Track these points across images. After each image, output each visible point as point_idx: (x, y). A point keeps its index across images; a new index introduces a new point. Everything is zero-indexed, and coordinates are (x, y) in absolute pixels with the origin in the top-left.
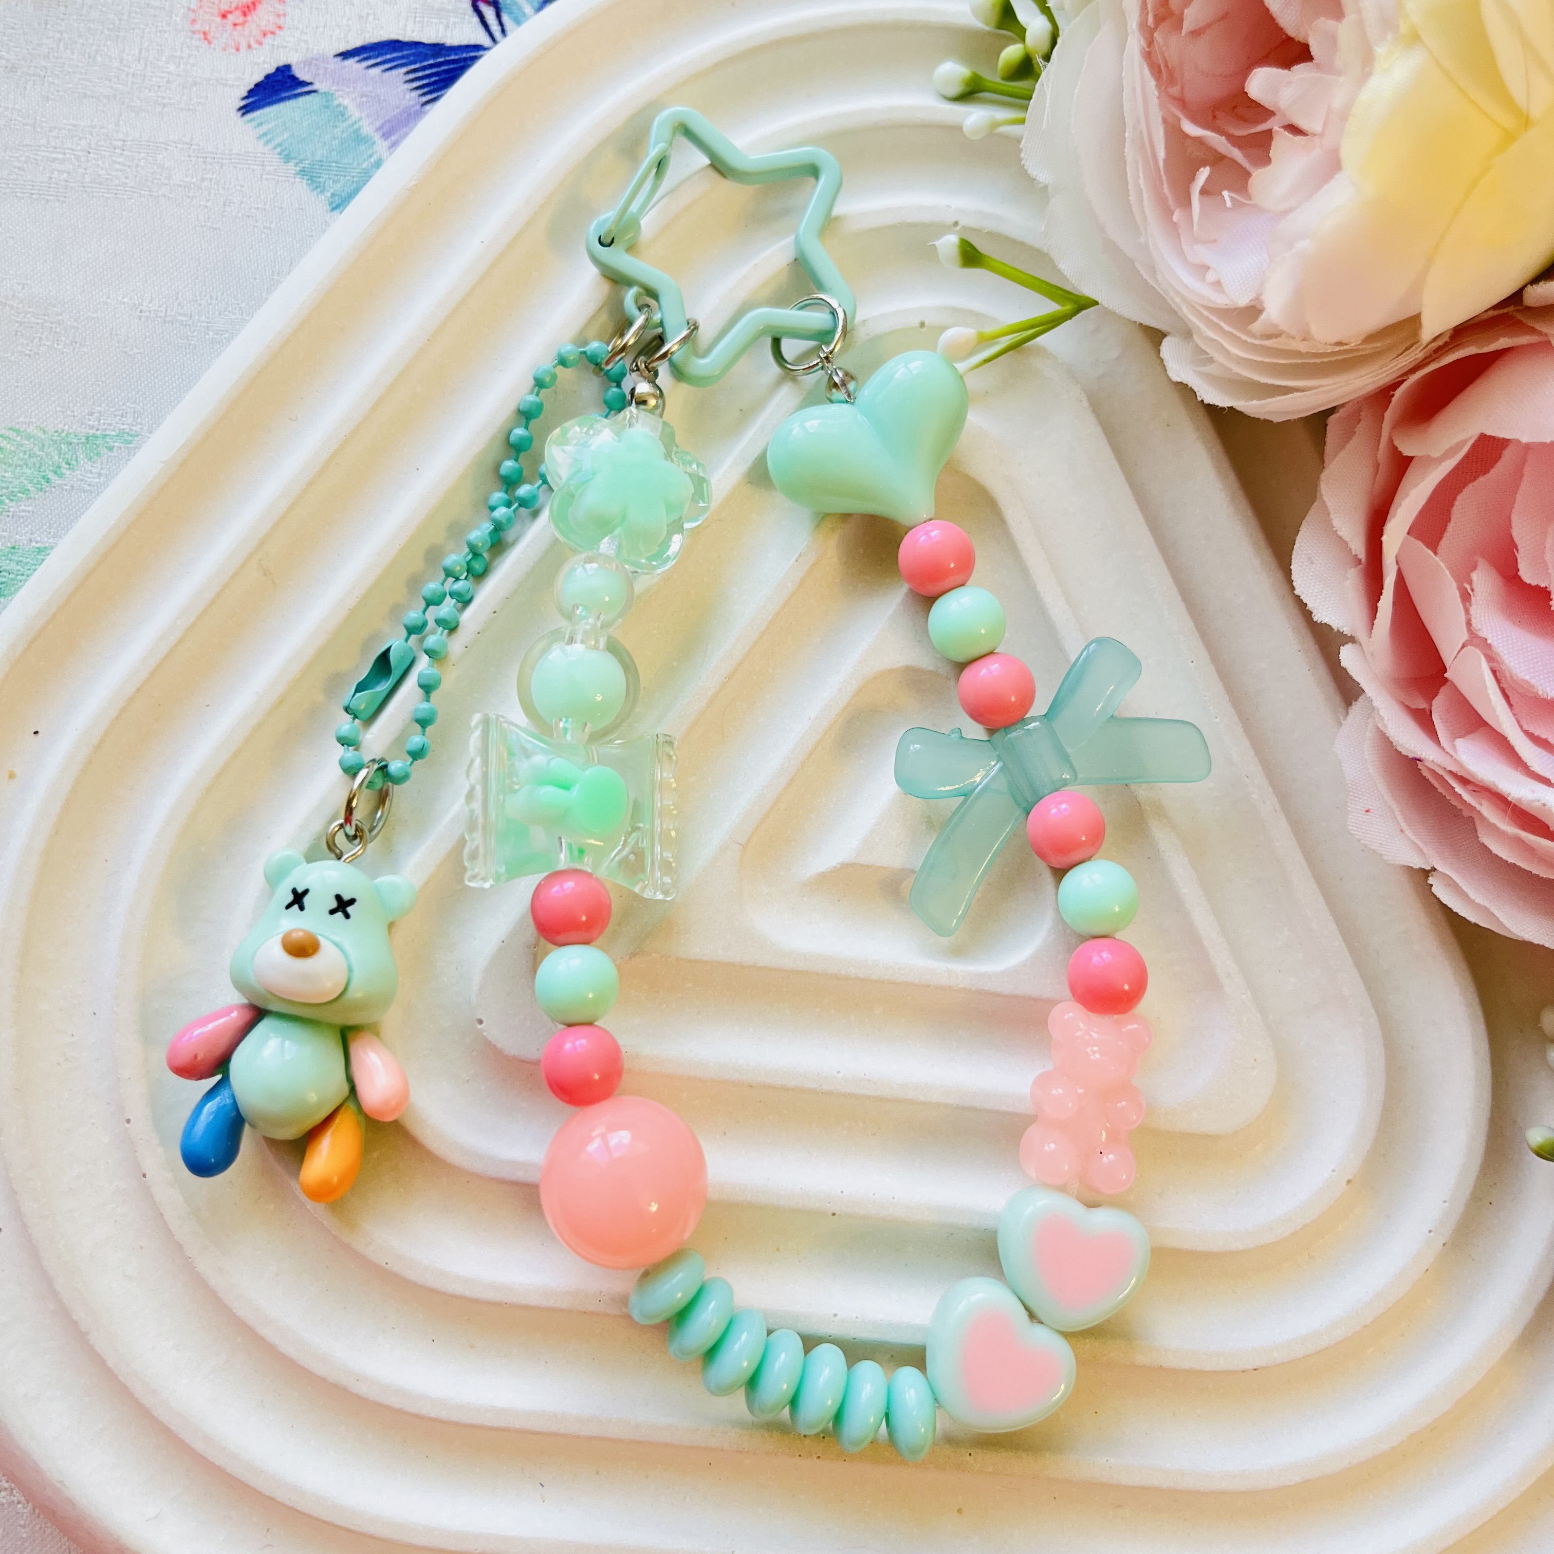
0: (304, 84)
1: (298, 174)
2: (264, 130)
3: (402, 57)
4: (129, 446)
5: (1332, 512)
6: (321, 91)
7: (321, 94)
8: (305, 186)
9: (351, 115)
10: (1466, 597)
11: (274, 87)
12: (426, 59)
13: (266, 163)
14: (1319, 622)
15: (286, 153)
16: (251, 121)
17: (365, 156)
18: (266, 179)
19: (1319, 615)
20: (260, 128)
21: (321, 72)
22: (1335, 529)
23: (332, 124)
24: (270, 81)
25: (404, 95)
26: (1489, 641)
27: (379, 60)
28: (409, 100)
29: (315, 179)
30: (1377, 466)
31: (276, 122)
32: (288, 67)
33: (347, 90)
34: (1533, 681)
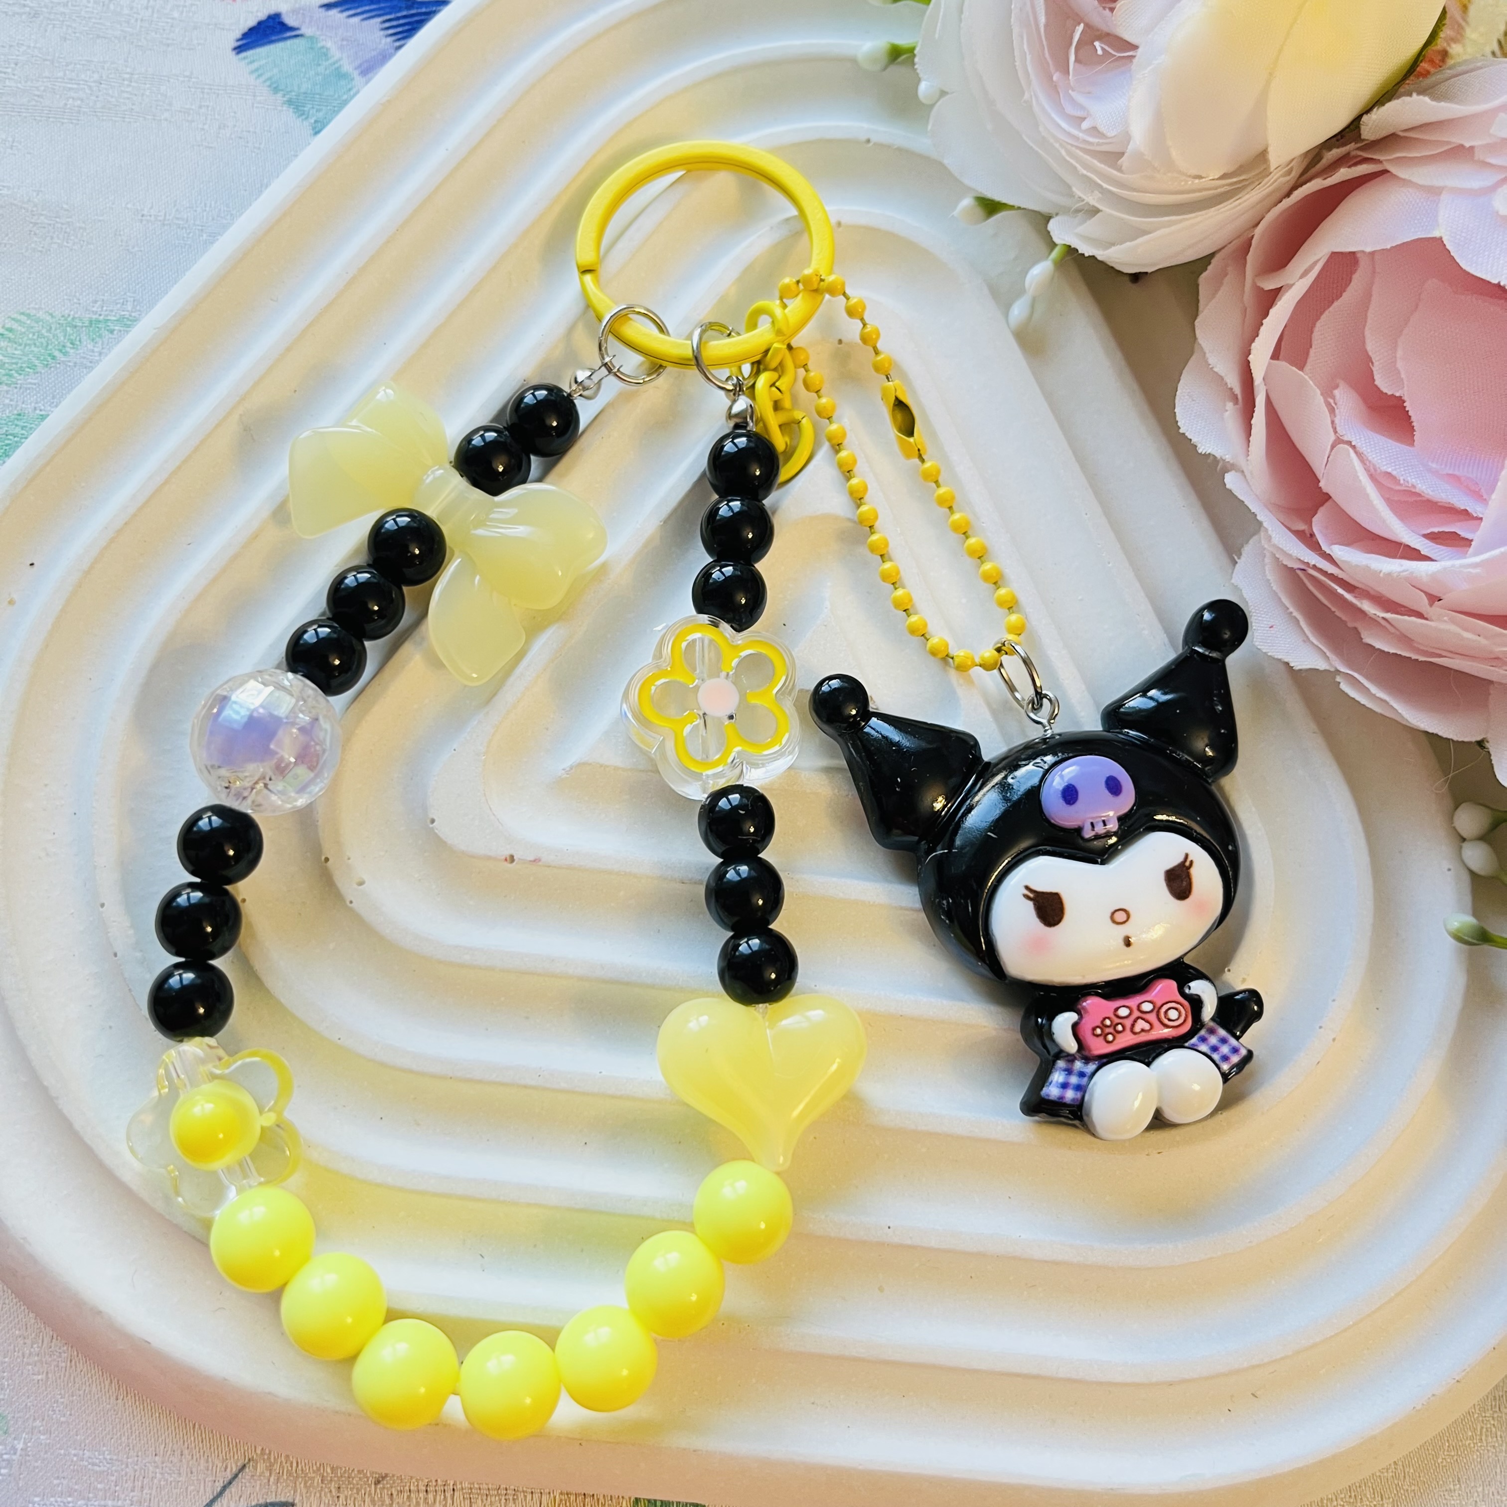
0: (292, 29)
2: (255, 67)
3: (382, 10)
5: (1207, 353)
6: (307, 35)
7: (309, 38)
9: (333, 56)
10: (1331, 409)
11: (265, 31)
12: (400, 10)
14: (1203, 453)
15: (275, 85)
16: (245, 58)
17: (346, 91)
18: (257, 107)
19: (1202, 448)
20: (252, 65)
21: (307, 20)
22: (1211, 367)
24: (263, 26)
25: (380, 40)
26: (1353, 442)
27: (359, 10)
28: (384, 46)
29: (300, 108)
31: (267, 61)
32: (278, 15)
33: (330, 35)
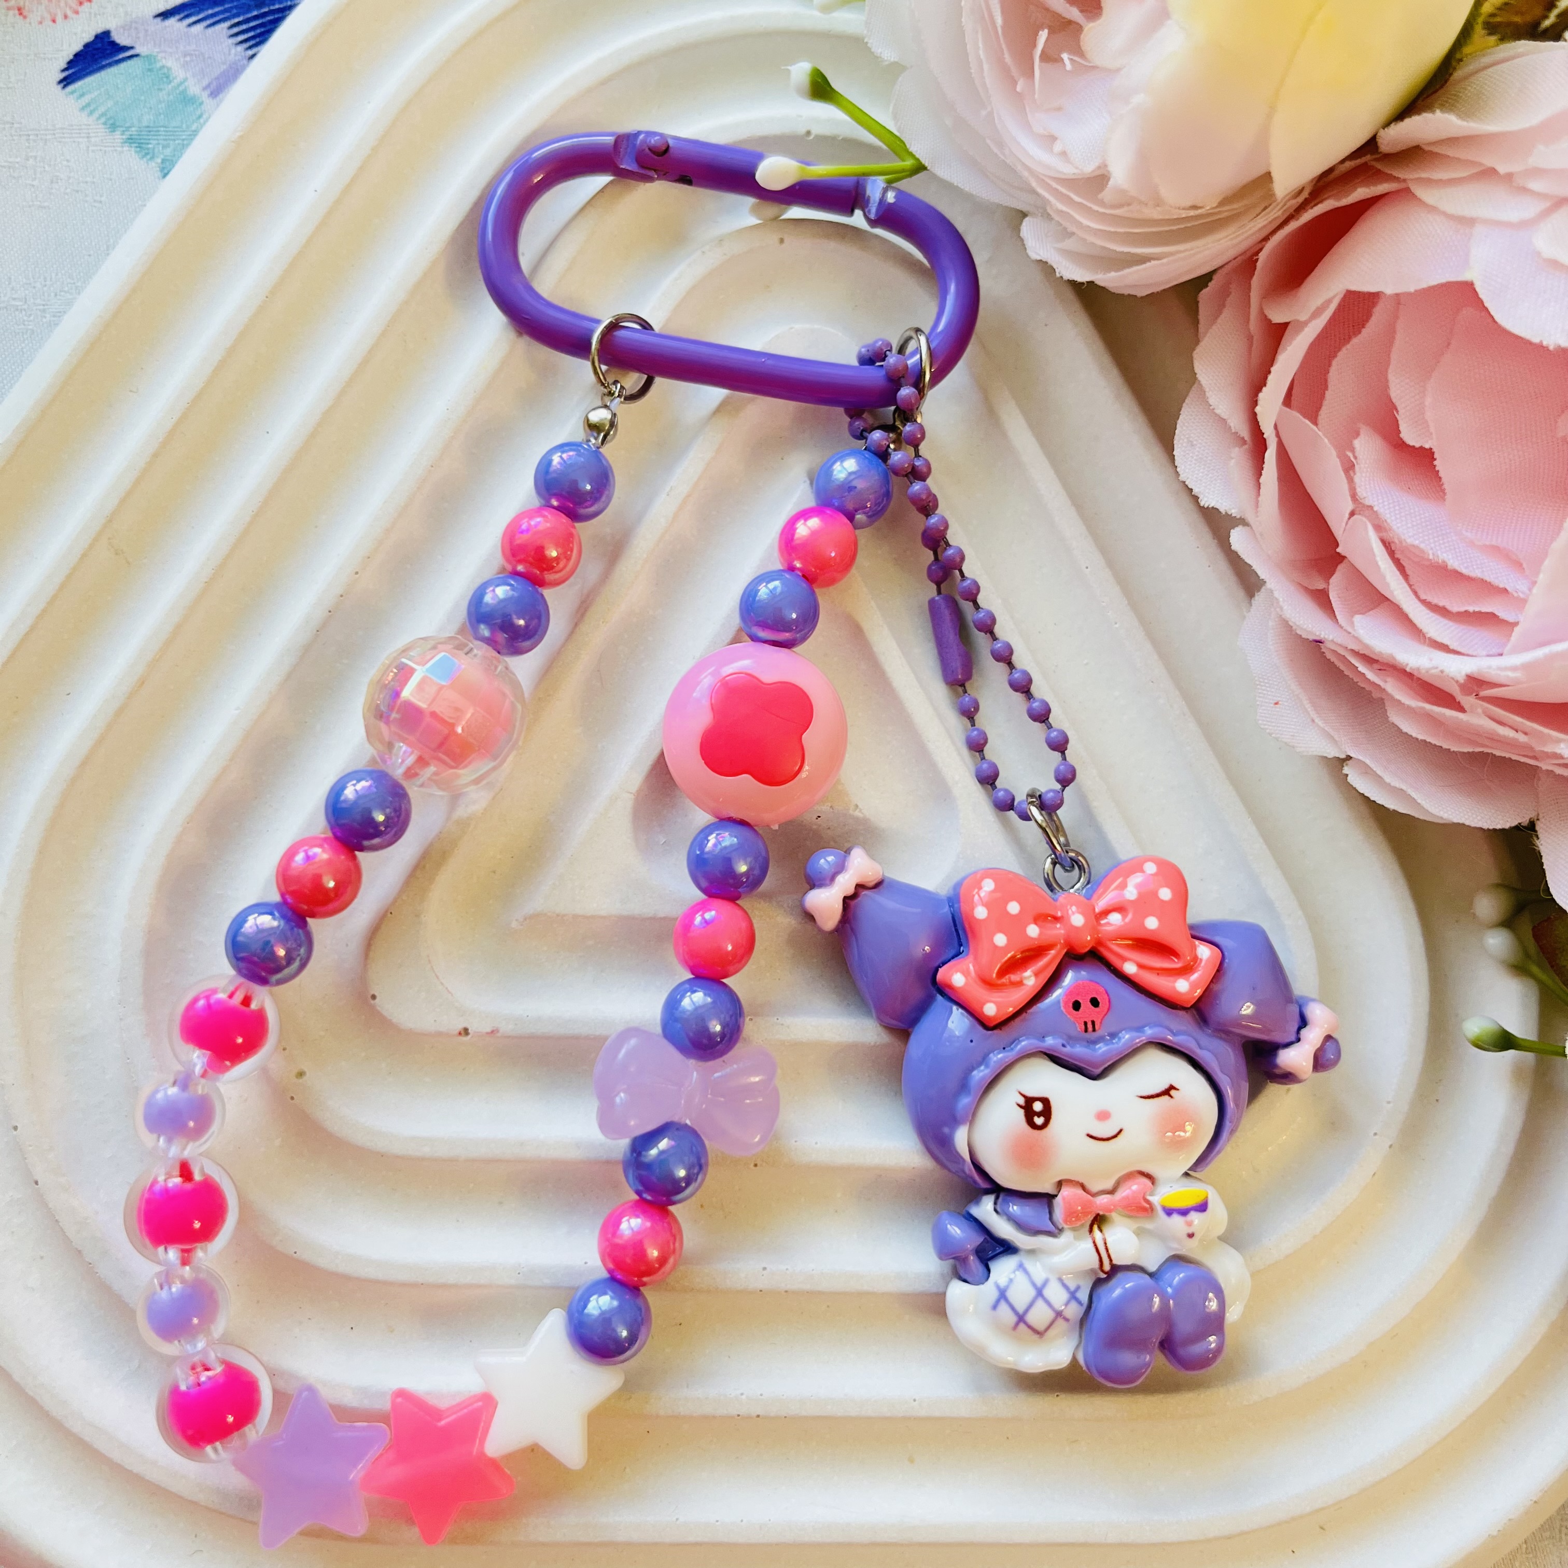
0: (124, 49)
1: (126, 142)
2: (87, 101)
3: (225, 11)
5: (1207, 390)
6: (143, 54)
7: (144, 57)
8: (133, 153)
9: (175, 78)
10: (1349, 468)
11: (94, 55)
12: (249, 11)
13: (91, 135)
14: (1206, 506)
15: (111, 122)
16: (72, 93)
17: (194, 118)
18: (93, 151)
19: (1205, 499)
20: (83, 99)
21: (141, 35)
22: (1211, 408)
23: (156, 87)
24: (90, 49)
25: (230, 50)
26: (1375, 509)
27: (201, 16)
28: (235, 55)
29: (144, 146)
30: (1250, 338)
31: (99, 92)
32: (107, 34)
33: (170, 50)
34: (1422, 546)
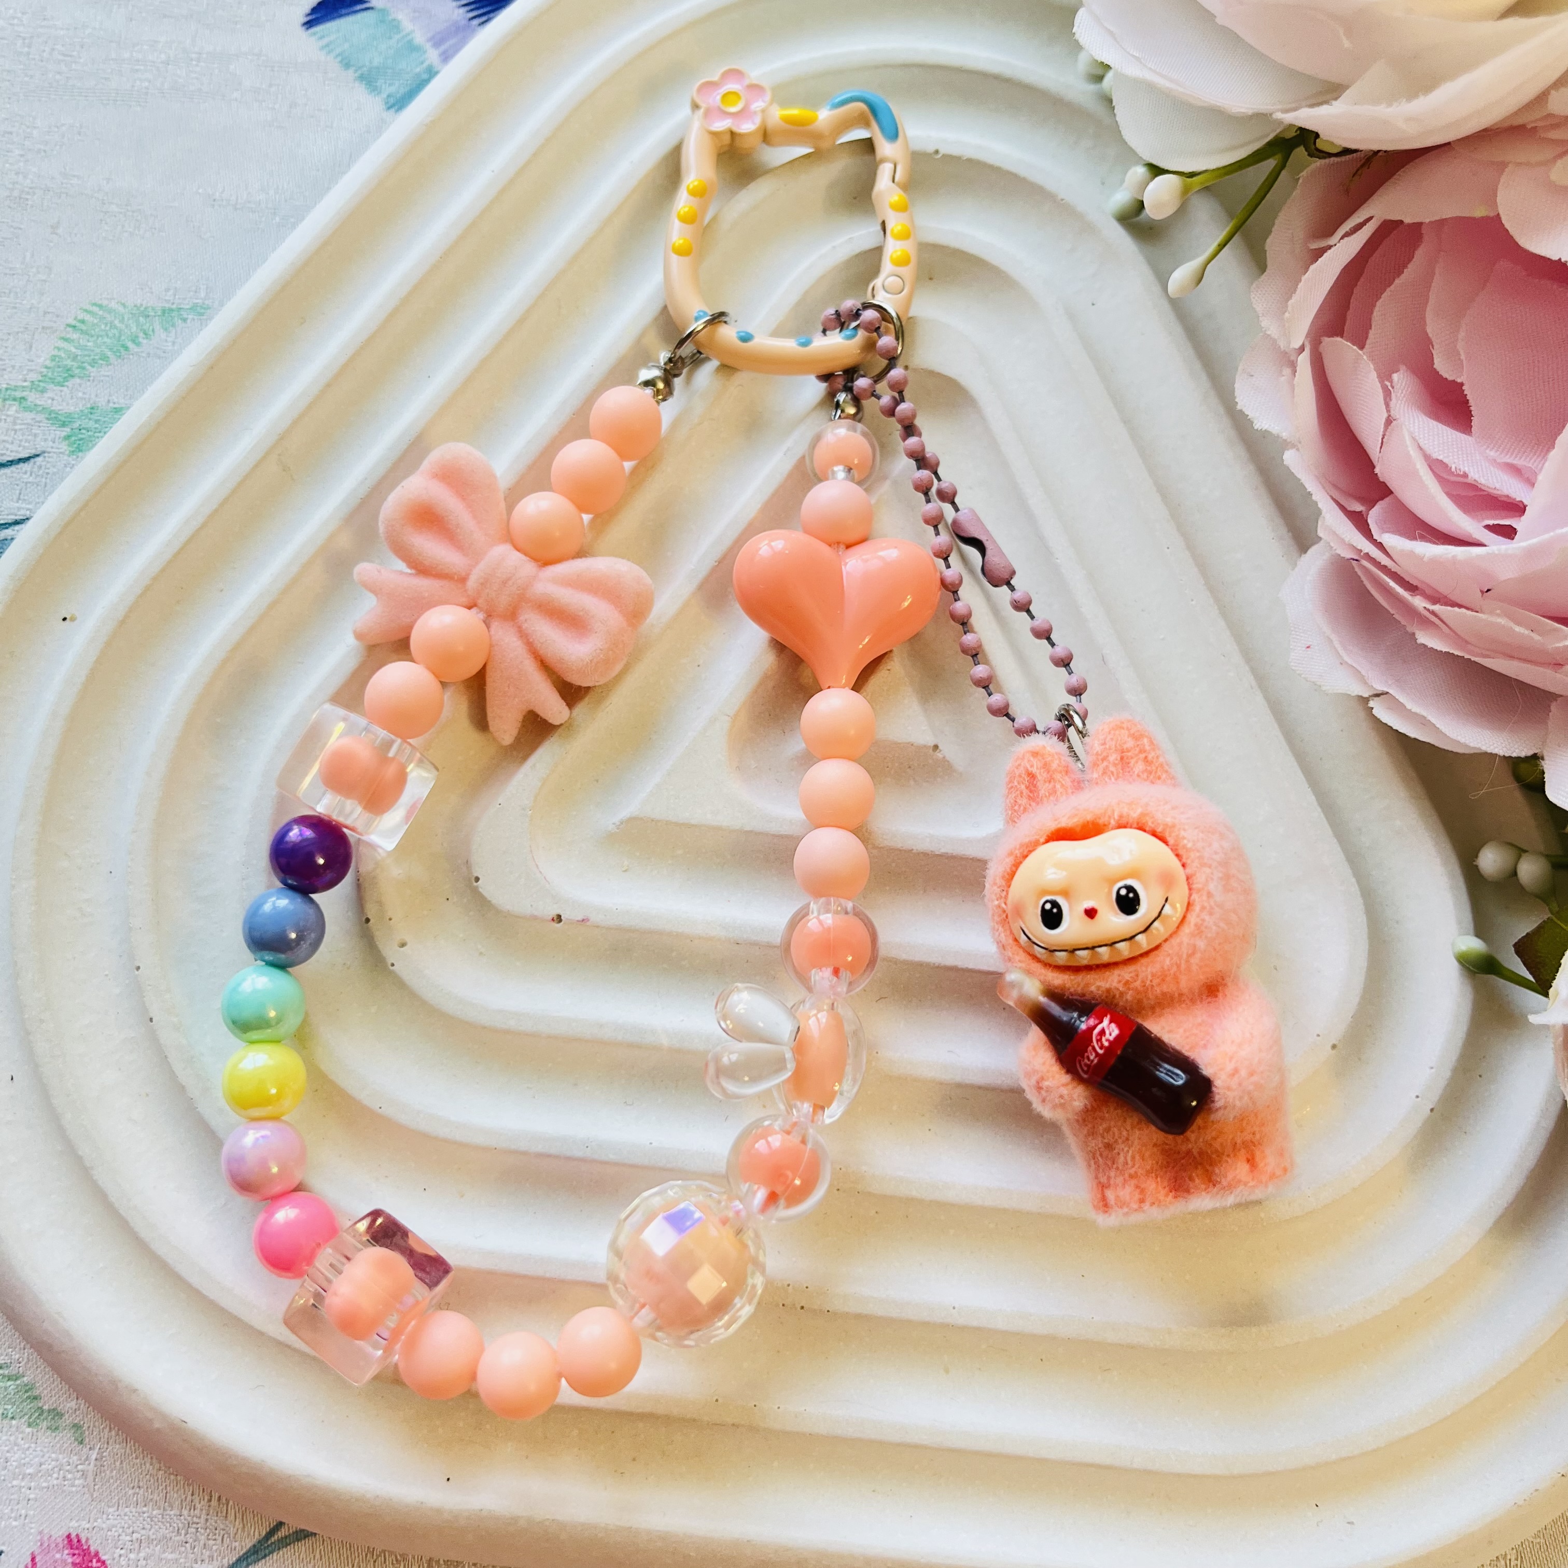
1: (357, 79)
2: (327, 42)
4: (202, 317)
6: (378, 8)
8: (363, 88)
9: (405, 29)
11: (335, 5)
13: (328, 71)
15: (346, 61)
16: (313, 35)
18: (328, 83)
20: (322, 40)
23: (387, 36)
29: (373, 83)
31: (338, 35)
